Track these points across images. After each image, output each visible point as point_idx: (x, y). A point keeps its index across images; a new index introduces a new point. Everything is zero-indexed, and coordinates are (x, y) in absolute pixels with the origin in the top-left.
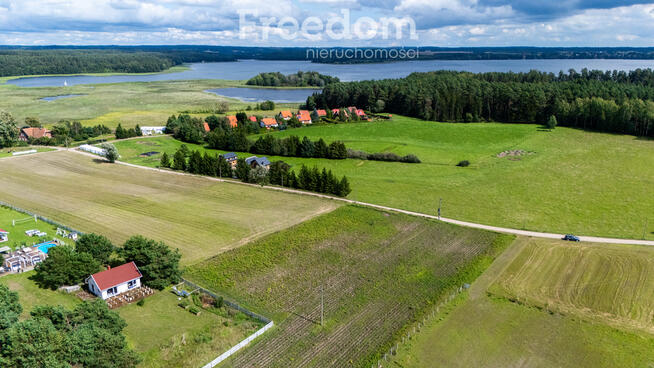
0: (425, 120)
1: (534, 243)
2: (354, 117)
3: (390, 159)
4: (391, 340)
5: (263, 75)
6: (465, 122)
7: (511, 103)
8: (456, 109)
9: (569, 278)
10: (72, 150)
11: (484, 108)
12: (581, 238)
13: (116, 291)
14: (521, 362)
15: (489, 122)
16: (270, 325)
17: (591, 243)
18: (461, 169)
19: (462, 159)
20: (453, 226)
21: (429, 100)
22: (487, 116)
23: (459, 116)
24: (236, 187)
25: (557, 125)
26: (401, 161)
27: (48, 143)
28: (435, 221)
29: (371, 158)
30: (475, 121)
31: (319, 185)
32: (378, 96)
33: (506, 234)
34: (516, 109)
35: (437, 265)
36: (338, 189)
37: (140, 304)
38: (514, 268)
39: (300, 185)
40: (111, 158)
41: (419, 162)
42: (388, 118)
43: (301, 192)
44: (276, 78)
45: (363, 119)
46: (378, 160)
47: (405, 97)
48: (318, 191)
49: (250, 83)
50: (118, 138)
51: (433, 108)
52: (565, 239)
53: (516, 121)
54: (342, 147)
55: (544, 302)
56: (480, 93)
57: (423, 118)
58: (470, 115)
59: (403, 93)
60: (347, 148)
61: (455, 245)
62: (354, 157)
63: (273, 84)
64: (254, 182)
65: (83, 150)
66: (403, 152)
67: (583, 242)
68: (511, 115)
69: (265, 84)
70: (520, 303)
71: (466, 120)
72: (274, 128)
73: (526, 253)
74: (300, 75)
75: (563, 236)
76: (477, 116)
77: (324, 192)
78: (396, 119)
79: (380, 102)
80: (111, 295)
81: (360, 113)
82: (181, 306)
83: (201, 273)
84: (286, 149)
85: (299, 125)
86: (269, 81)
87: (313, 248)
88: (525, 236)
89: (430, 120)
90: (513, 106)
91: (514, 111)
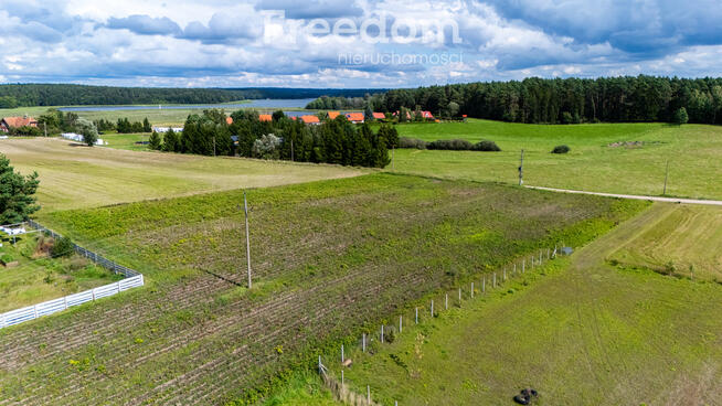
0: (510, 121)
1: (687, 209)
5: (324, 99)
6: (562, 123)
7: (624, 96)
8: (549, 108)
10: (54, 138)
11: (588, 106)
15: (594, 122)
16: (138, 281)
18: (557, 155)
19: (558, 145)
21: (515, 96)
22: (590, 117)
23: (555, 117)
25: (689, 122)
26: (473, 149)
27: (30, 134)
28: (512, 186)
29: (432, 147)
30: (574, 121)
31: (345, 155)
32: (451, 98)
34: (630, 104)
35: (512, 228)
38: (658, 235)
39: (320, 157)
40: (88, 140)
41: (498, 150)
42: (462, 119)
43: (321, 166)
44: (339, 102)
46: (441, 148)
47: (484, 95)
48: (344, 164)
49: (308, 108)
50: (119, 132)
51: (521, 107)
53: (631, 120)
56: (582, 88)
57: (506, 120)
58: (569, 115)
59: (481, 91)
60: (400, 136)
62: (409, 146)
64: (259, 156)
66: (474, 140)
68: (624, 111)
69: (326, 108)
72: (317, 125)
73: (676, 220)
76: (577, 115)
78: (471, 121)
79: (453, 105)
81: (427, 115)
83: (77, 218)
86: (329, 104)
88: (670, 202)
89: (516, 122)
90: (626, 100)
91: (629, 107)
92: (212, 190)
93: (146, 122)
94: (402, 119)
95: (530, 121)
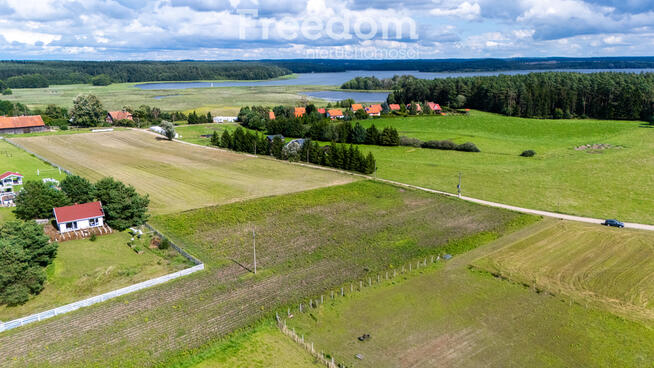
0: (507, 115)
1: (563, 225)
2: (427, 111)
3: (444, 147)
5: (357, 79)
6: (554, 118)
7: (611, 96)
9: (586, 261)
10: (144, 130)
11: (579, 104)
12: (626, 225)
13: (76, 227)
14: (465, 331)
15: (583, 118)
16: (201, 267)
17: (637, 230)
18: (527, 160)
19: (527, 148)
20: (472, 204)
21: (512, 93)
22: (580, 112)
23: (547, 111)
24: (269, 162)
26: (457, 149)
27: (128, 125)
28: (453, 199)
29: (425, 146)
30: (565, 117)
31: (345, 162)
32: (459, 91)
33: (530, 215)
34: (616, 104)
35: (427, 237)
36: (364, 166)
37: (92, 240)
38: (519, 247)
39: (328, 161)
40: (170, 136)
41: (477, 151)
42: (465, 112)
43: (329, 169)
44: (370, 83)
45: (437, 113)
46: (431, 147)
47: (487, 91)
48: (344, 169)
49: (344, 87)
50: (189, 123)
51: (518, 103)
52: (606, 224)
53: (616, 117)
54: (394, 133)
55: (532, 278)
56: (576, 86)
57: (505, 114)
58: (561, 111)
59: (485, 86)
60: (400, 135)
61: (463, 221)
62: (407, 145)
63: (366, 87)
64: (285, 158)
65: (153, 131)
66: (461, 141)
67: (628, 229)
68: (610, 109)
69: (358, 88)
70: (503, 278)
71: (555, 116)
72: (338, 119)
73: (547, 234)
74: (394, 79)
75: (604, 222)
76: (568, 111)
77: (349, 169)
78: (474, 113)
79: (461, 98)
80: (69, 230)
81: (435, 107)
82: (129, 244)
83: (169, 221)
84: (337, 135)
85: (366, 117)
86: (362, 84)
87: (299, 211)
88: (555, 218)
89: (513, 115)
90: (615, 100)
91: (614, 106)
92: (247, 197)
93: (209, 114)
94: (412, 112)
95: (525, 115)
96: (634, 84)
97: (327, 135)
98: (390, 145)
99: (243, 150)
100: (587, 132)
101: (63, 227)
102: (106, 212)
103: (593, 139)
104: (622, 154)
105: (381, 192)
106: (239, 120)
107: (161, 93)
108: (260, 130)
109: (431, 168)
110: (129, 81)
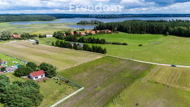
0: (129, 33)
1: (162, 67)
2: (108, 32)
3: (118, 44)
4: (119, 93)
5: (81, 21)
7: (155, 28)
8: (138, 30)
9: (173, 77)
10: (27, 41)
11: (147, 30)
12: (177, 66)
13: (38, 78)
14: (159, 100)
15: (148, 34)
16: (83, 88)
17: (180, 67)
18: (140, 47)
19: (140, 44)
20: (138, 62)
21: (130, 27)
22: (147, 32)
23: (139, 32)
24: (73, 51)
25: (169, 35)
26: (122, 44)
27: (20, 39)
28: (132, 61)
29: (113, 44)
30: (144, 34)
31: (97, 50)
32: (115, 26)
33: (154, 65)
35: (133, 73)
36: (103, 52)
37: (44, 82)
38: (156, 74)
39: (92, 50)
40: (37, 43)
41: (127, 45)
42: (118, 33)
43: (92, 53)
44: (85, 22)
45: (110, 33)
46: (115, 44)
47: (123, 26)
48: (97, 52)
49: (78, 24)
50: (39, 38)
51: (132, 30)
52: (172, 66)
54: (104, 40)
55: (165, 83)
56: (145, 25)
57: (128, 33)
58: (142, 32)
59: (122, 25)
60: (106, 41)
61: (138, 67)
62: (108, 43)
63: (84, 24)
64: (78, 50)
65: (30, 41)
66: (122, 42)
67: (177, 67)
68: (155, 32)
69: (82, 24)
70: (158, 84)
71: (141, 34)
72: (84, 35)
73: (160, 70)
74: (92, 21)
75: (171, 65)
76: (144, 32)
77: (99, 52)
78: (120, 33)
79: (116, 28)
80: (36, 79)
81: (110, 31)
82: (57, 82)
83: (62, 73)
84: (88, 41)
85: (92, 35)
86: (83, 23)
87: (95, 67)
88: (160, 65)
89: (130, 33)
90: (155, 29)
91: (156, 31)
92: (79, 64)
93: (45, 35)
94: (104, 33)
95: (134, 33)
96: (160, 25)
97: (85, 41)
98: (103, 44)
99: (63, 47)
100: (152, 38)
101: (34, 79)
102: (46, 73)
103: (154, 40)
104: (163, 44)
105: (113, 60)
106: (53, 36)
107: (20, 26)
108: (63, 40)
109: (118, 51)
110: (6, 22)
